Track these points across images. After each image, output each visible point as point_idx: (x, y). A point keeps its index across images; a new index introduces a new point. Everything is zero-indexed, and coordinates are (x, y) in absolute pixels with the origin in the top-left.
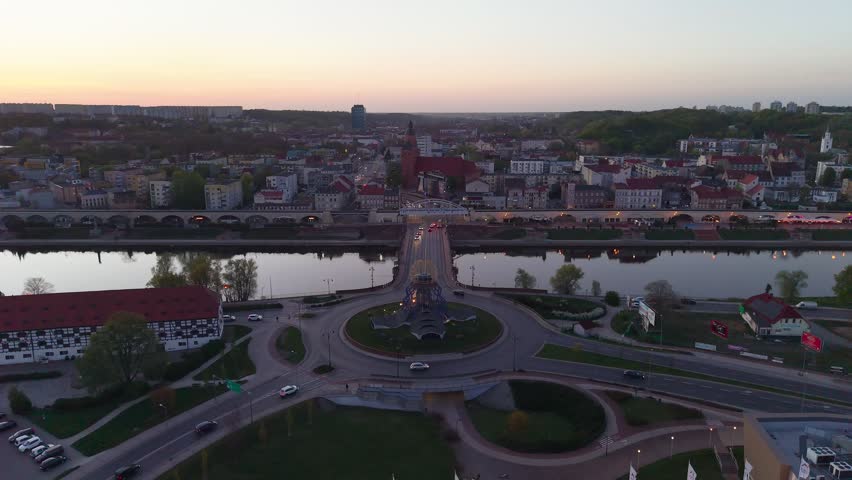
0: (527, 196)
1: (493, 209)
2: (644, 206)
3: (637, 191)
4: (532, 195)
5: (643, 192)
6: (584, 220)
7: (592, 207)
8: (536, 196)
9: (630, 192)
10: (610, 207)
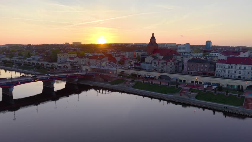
0: (160, 64)
1: (145, 70)
2: (239, 77)
3: (233, 65)
4: (162, 64)
5: (238, 66)
6: (192, 82)
7: (198, 74)
8: (165, 64)
9: (227, 65)
10: (212, 75)
